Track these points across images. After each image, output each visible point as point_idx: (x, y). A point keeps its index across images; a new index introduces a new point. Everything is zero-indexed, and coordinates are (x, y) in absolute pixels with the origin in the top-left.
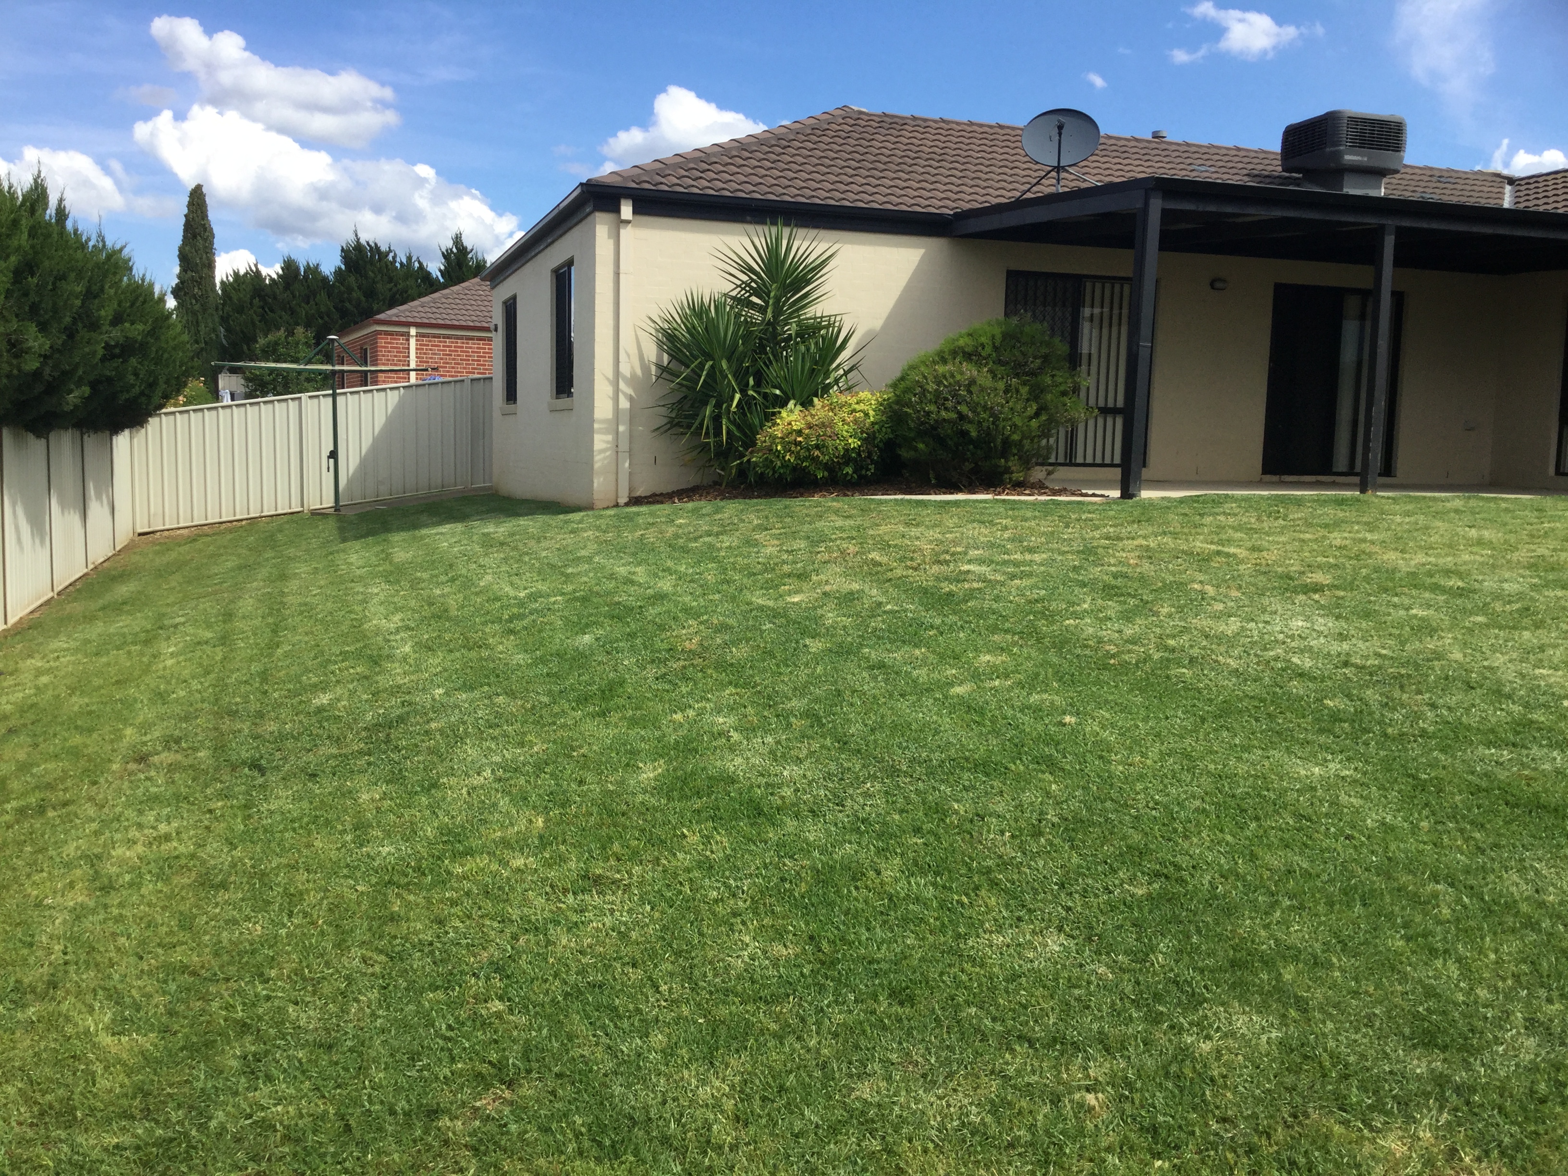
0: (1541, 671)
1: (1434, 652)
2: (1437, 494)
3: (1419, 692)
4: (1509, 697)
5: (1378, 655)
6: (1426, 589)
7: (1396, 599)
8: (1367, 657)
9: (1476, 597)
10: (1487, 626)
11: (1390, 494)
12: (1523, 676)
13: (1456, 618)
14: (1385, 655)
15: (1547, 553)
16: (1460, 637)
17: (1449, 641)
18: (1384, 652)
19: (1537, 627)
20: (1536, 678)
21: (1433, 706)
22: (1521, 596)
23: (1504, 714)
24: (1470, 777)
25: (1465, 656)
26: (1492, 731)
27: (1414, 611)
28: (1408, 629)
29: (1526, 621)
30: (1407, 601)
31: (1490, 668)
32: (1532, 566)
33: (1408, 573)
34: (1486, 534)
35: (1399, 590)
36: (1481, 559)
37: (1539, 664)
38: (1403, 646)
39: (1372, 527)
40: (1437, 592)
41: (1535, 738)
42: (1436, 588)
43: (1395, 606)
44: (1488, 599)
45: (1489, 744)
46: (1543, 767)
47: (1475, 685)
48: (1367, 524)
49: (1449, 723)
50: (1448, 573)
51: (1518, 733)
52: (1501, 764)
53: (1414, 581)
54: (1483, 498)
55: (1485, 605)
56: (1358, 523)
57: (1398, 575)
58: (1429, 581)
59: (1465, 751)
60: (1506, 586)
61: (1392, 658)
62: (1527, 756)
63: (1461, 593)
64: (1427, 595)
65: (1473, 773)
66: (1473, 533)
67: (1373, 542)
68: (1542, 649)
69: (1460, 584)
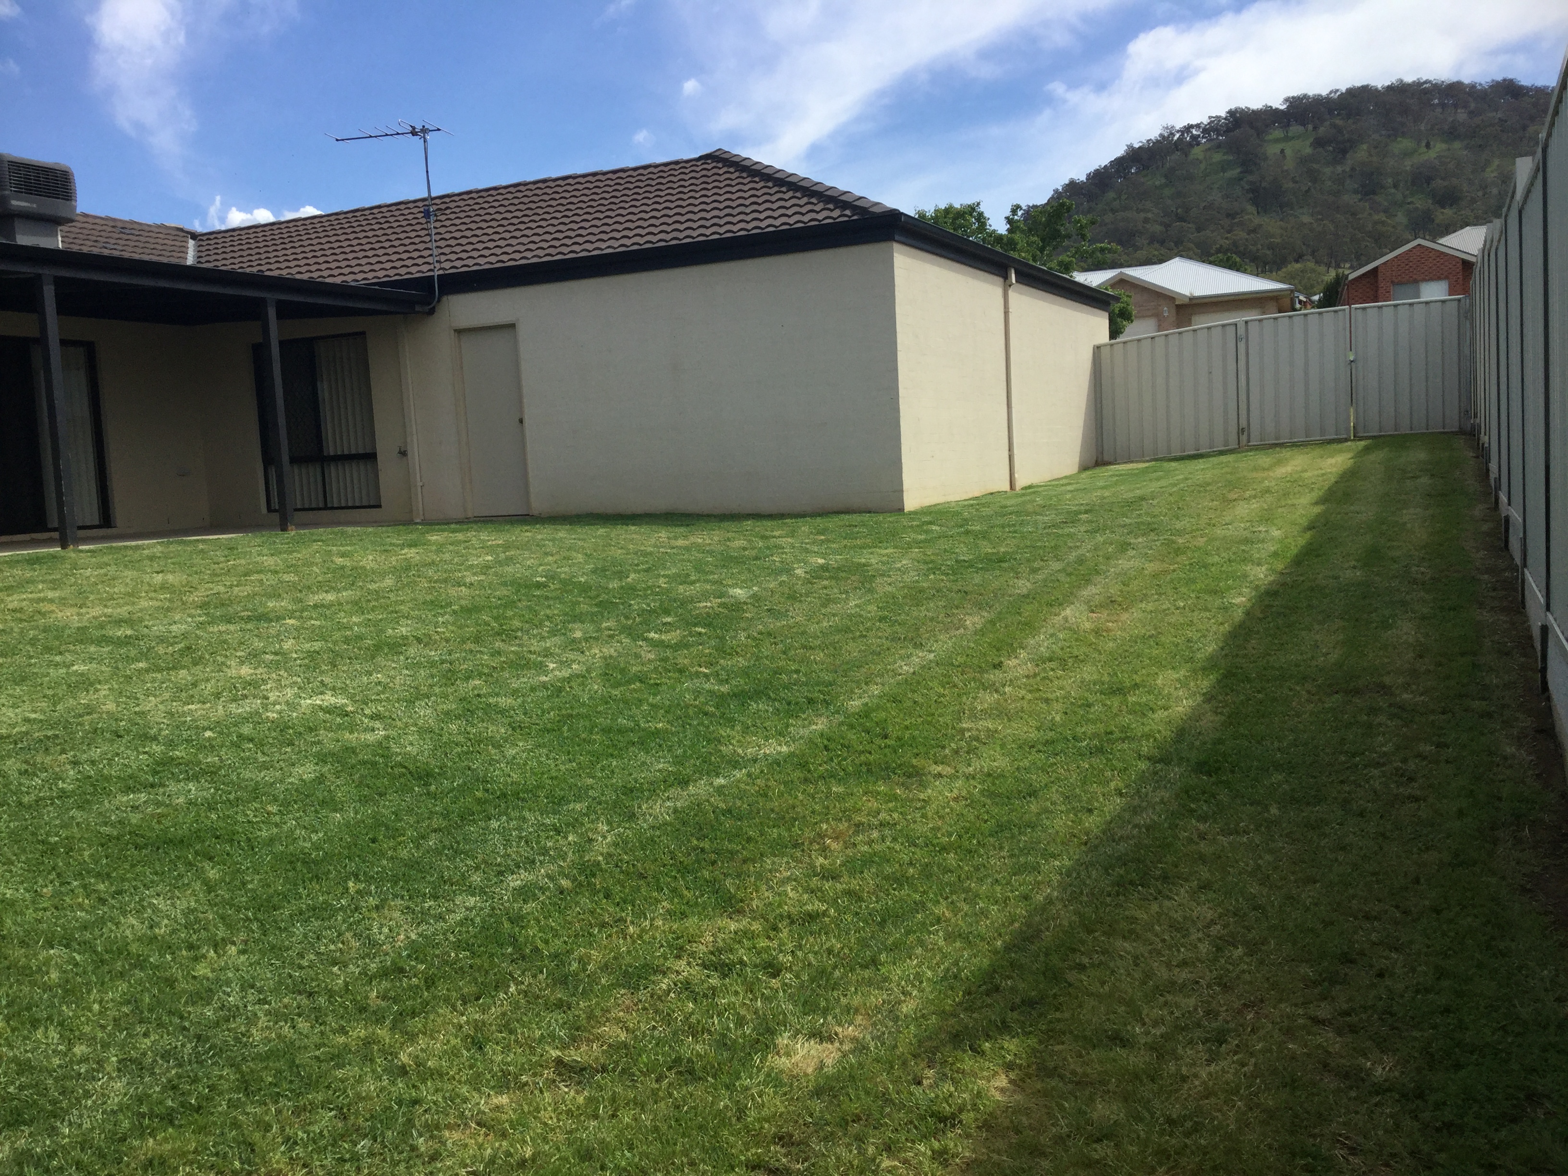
0: (190, 707)
1: (87, 706)
2: (140, 542)
3: (63, 751)
4: (155, 739)
5: (27, 720)
6: (92, 642)
7: (58, 658)
8: (13, 726)
9: (142, 643)
10: (147, 671)
11: (92, 547)
12: (171, 714)
13: (117, 668)
14: (35, 719)
15: (222, 589)
16: (116, 686)
17: (104, 693)
18: (33, 716)
19: (195, 664)
20: (184, 714)
21: (75, 763)
22: (185, 636)
23: (146, 756)
24: (103, 829)
25: (118, 706)
26: (131, 777)
27: (75, 668)
28: (65, 687)
29: (186, 660)
30: (69, 657)
31: (142, 714)
32: (204, 605)
33: (78, 628)
34: (170, 578)
35: (63, 648)
36: (159, 604)
37: (190, 700)
38: (55, 706)
39: (55, 585)
40: (103, 644)
41: (173, 774)
42: (104, 640)
43: (57, 665)
44: (153, 644)
45: (128, 790)
46: (177, 801)
47: (122, 733)
48: (53, 581)
49: (90, 777)
50: (119, 622)
51: (157, 773)
52: (137, 808)
53: (82, 636)
54: (184, 542)
55: (149, 650)
56: (43, 582)
57: (68, 632)
58: (97, 633)
59: (102, 803)
60: (174, 628)
61: (41, 721)
62: (164, 794)
63: (126, 641)
64: (92, 649)
65: (106, 824)
66: (159, 578)
67: (52, 601)
68: (195, 685)
69: (129, 632)
